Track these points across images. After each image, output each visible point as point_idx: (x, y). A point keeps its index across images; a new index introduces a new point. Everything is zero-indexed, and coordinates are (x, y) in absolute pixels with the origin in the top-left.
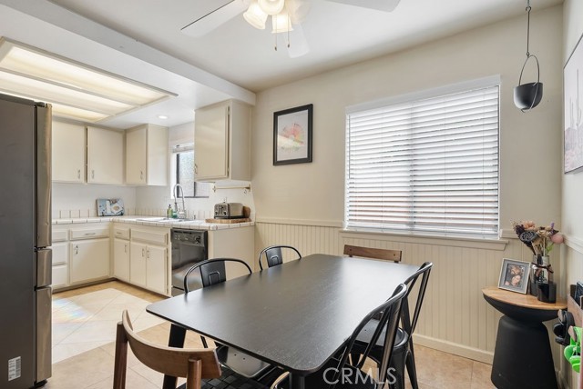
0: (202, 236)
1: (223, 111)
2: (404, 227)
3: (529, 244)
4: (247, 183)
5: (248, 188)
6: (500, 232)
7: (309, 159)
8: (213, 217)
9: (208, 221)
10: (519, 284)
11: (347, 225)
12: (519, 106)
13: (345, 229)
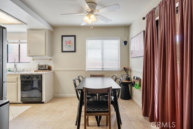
0: (40, 77)
1: (44, 32)
2: (101, 69)
3: (126, 71)
4: (50, 58)
5: (51, 59)
6: (120, 69)
7: (75, 51)
8: (37, 70)
9: (35, 71)
10: (124, 79)
11: (87, 69)
12: (124, 45)
13: (86, 71)
